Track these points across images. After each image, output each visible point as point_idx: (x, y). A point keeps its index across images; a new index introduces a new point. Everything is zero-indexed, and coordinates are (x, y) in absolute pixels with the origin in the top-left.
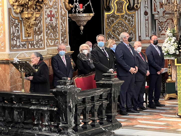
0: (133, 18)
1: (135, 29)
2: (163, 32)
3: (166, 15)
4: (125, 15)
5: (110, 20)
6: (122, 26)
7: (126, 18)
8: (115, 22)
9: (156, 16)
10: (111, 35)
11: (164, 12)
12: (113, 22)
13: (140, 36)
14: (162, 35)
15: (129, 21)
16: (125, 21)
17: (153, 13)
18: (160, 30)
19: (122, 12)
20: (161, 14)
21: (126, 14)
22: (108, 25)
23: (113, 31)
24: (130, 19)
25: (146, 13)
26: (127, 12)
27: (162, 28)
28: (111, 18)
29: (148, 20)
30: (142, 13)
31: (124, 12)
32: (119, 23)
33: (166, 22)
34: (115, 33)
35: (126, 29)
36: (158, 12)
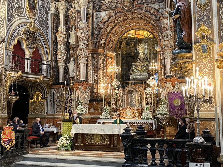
0: (44, 103)
1: (45, 108)
2: (59, 110)
3: (60, 102)
4: (40, 102)
5: (32, 104)
6: (38, 107)
7: (40, 103)
9: (56, 102)
10: (32, 111)
11: (59, 100)
12: (34, 105)
13: (47, 112)
14: (58, 111)
15: (42, 104)
16: (40, 104)
17: (54, 101)
18: (57, 109)
19: (38, 100)
20: (58, 102)
22: (31, 106)
23: (34, 109)
25: (50, 101)
26: (41, 100)
27: (58, 108)
29: (51, 104)
30: (49, 101)
31: (40, 100)
32: (37, 105)
33: (60, 105)
34: (34, 110)
35: (40, 108)
36: (56, 100)
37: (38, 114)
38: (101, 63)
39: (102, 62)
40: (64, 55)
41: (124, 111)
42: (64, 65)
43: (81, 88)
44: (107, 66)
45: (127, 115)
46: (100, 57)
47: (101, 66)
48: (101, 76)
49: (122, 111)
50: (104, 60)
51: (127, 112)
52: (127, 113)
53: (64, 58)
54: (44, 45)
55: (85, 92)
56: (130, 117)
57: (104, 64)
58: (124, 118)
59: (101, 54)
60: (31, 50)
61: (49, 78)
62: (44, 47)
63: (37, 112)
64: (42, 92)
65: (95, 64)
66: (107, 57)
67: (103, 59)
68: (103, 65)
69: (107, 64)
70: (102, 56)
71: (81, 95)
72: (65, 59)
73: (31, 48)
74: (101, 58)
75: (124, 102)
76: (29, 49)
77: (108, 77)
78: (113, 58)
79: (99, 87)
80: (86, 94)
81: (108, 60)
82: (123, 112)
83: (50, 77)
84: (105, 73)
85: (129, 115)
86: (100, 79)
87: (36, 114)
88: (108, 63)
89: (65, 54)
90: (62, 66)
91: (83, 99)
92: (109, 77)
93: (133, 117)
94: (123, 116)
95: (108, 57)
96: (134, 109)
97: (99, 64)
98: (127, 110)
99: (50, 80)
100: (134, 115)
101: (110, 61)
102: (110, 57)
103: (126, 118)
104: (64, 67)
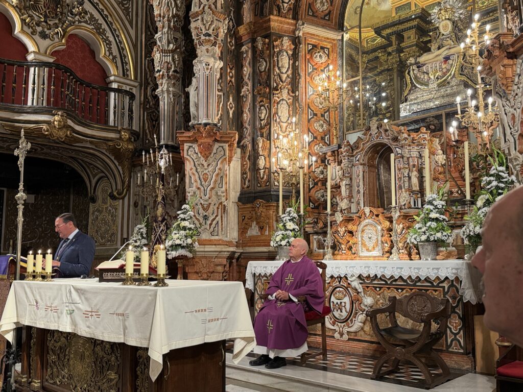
0: (116, 212)
1: (118, 227)
4: (110, 208)
5: (94, 217)
6: (105, 223)
7: (110, 211)
8: (99, 218)
12: (97, 218)
15: (112, 216)
16: (109, 216)
19: (106, 203)
21: (110, 206)
22: (92, 223)
23: (97, 231)
24: (113, 213)
25: (136, 205)
28: (96, 213)
29: (138, 214)
30: (132, 204)
31: (109, 203)
32: (102, 219)
34: (98, 234)
35: (109, 228)
37: (104, 245)
38: (282, 67)
39: (285, 61)
40: (169, 59)
41: (350, 227)
42: (171, 89)
43: (191, 149)
44: (308, 79)
45: (363, 244)
46: (277, 46)
47: (284, 76)
48: (283, 111)
49: (344, 229)
50: (295, 56)
51: (363, 231)
52: (365, 235)
53: (173, 69)
54: (109, 34)
55: (205, 164)
56: (377, 253)
57: (295, 69)
58: (353, 256)
59: (280, 37)
60: (48, 42)
61: (119, 132)
62: (111, 39)
63: (103, 241)
64: (110, 177)
65: (261, 72)
66: (310, 47)
67: (290, 53)
68: (290, 72)
69: (310, 70)
70: (286, 43)
71: (193, 174)
72: (175, 71)
73: (44, 36)
74: (280, 51)
75: (355, 194)
76: (37, 37)
77: (316, 115)
78: (332, 51)
79: (273, 150)
80: (210, 168)
81: (312, 56)
82: (351, 232)
83: (119, 128)
84: (297, 100)
85: (370, 245)
86: (278, 120)
87: (101, 245)
88: (314, 69)
89: (176, 57)
90: (166, 95)
91: (199, 188)
92: (319, 115)
93: (387, 249)
94: (350, 248)
95: (314, 46)
96: (390, 220)
97: (274, 70)
98: (364, 223)
99: (120, 138)
100: (389, 243)
101: (320, 59)
102: (322, 48)
103: (361, 254)
104: (171, 96)
